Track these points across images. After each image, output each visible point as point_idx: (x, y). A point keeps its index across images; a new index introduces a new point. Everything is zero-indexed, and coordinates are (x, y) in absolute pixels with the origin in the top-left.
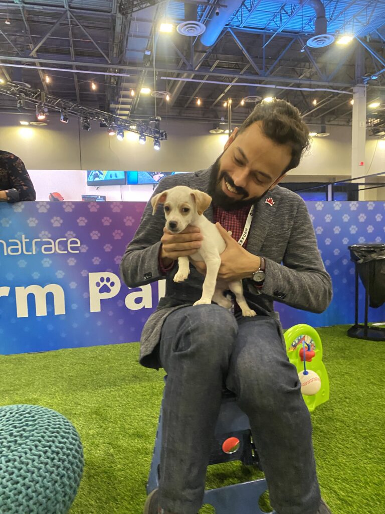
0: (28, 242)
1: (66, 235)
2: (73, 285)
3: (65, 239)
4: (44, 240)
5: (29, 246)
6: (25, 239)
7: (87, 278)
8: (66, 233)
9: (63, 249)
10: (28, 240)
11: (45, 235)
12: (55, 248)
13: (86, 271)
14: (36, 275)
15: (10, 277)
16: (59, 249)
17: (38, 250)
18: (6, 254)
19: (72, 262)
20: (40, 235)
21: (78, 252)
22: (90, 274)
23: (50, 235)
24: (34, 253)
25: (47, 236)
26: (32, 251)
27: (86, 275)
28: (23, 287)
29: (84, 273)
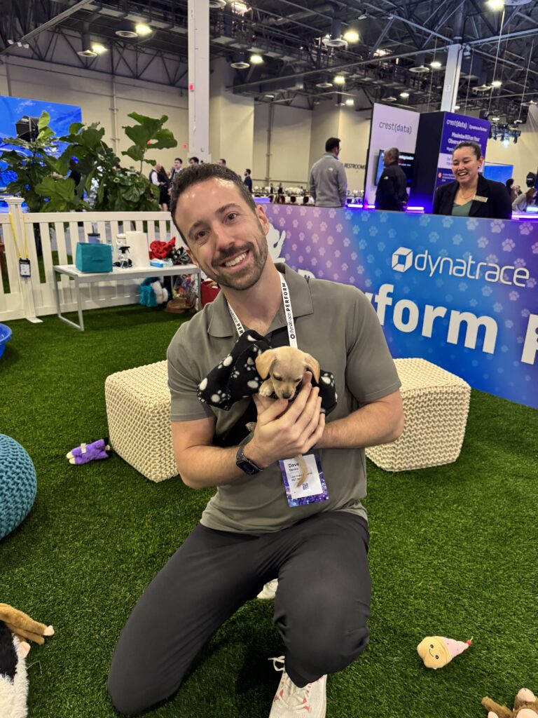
1: (515, 263)
3: (513, 268)
4: (490, 265)
7: (527, 320)
8: (516, 259)
9: (507, 278)
10: (474, 262)
12: (500, 275)
13: (528, 311)
15: (449, 298)
16: (504, 278)
17: (481, 275)
18: (450, 273)
19: (514, 296)
20: (487, 259)
22: (531, 315)
23: (497, 260)
25: (494, 260)
27: (526, 316)
29: (524, 313)
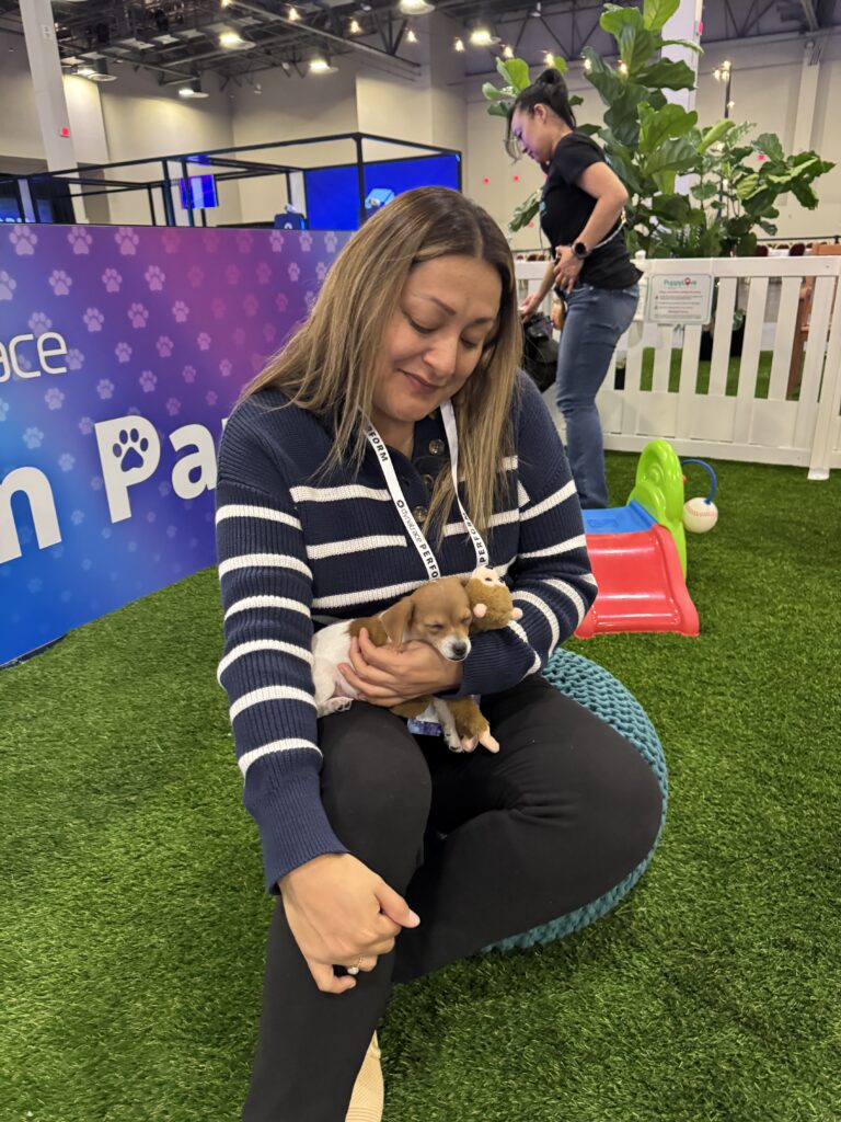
1: (30, 324)
2: (67, 462)
3: (31, 337)
7: (93, 438)
8: (30, 317)
9: (28, 365)
12: (11, 363)
13: (88, 419)
16: (20, 366)
19: (54, 399)
21: (63, 370)
22: (98, 426)
27: (90, 431)
29: (84, 424)
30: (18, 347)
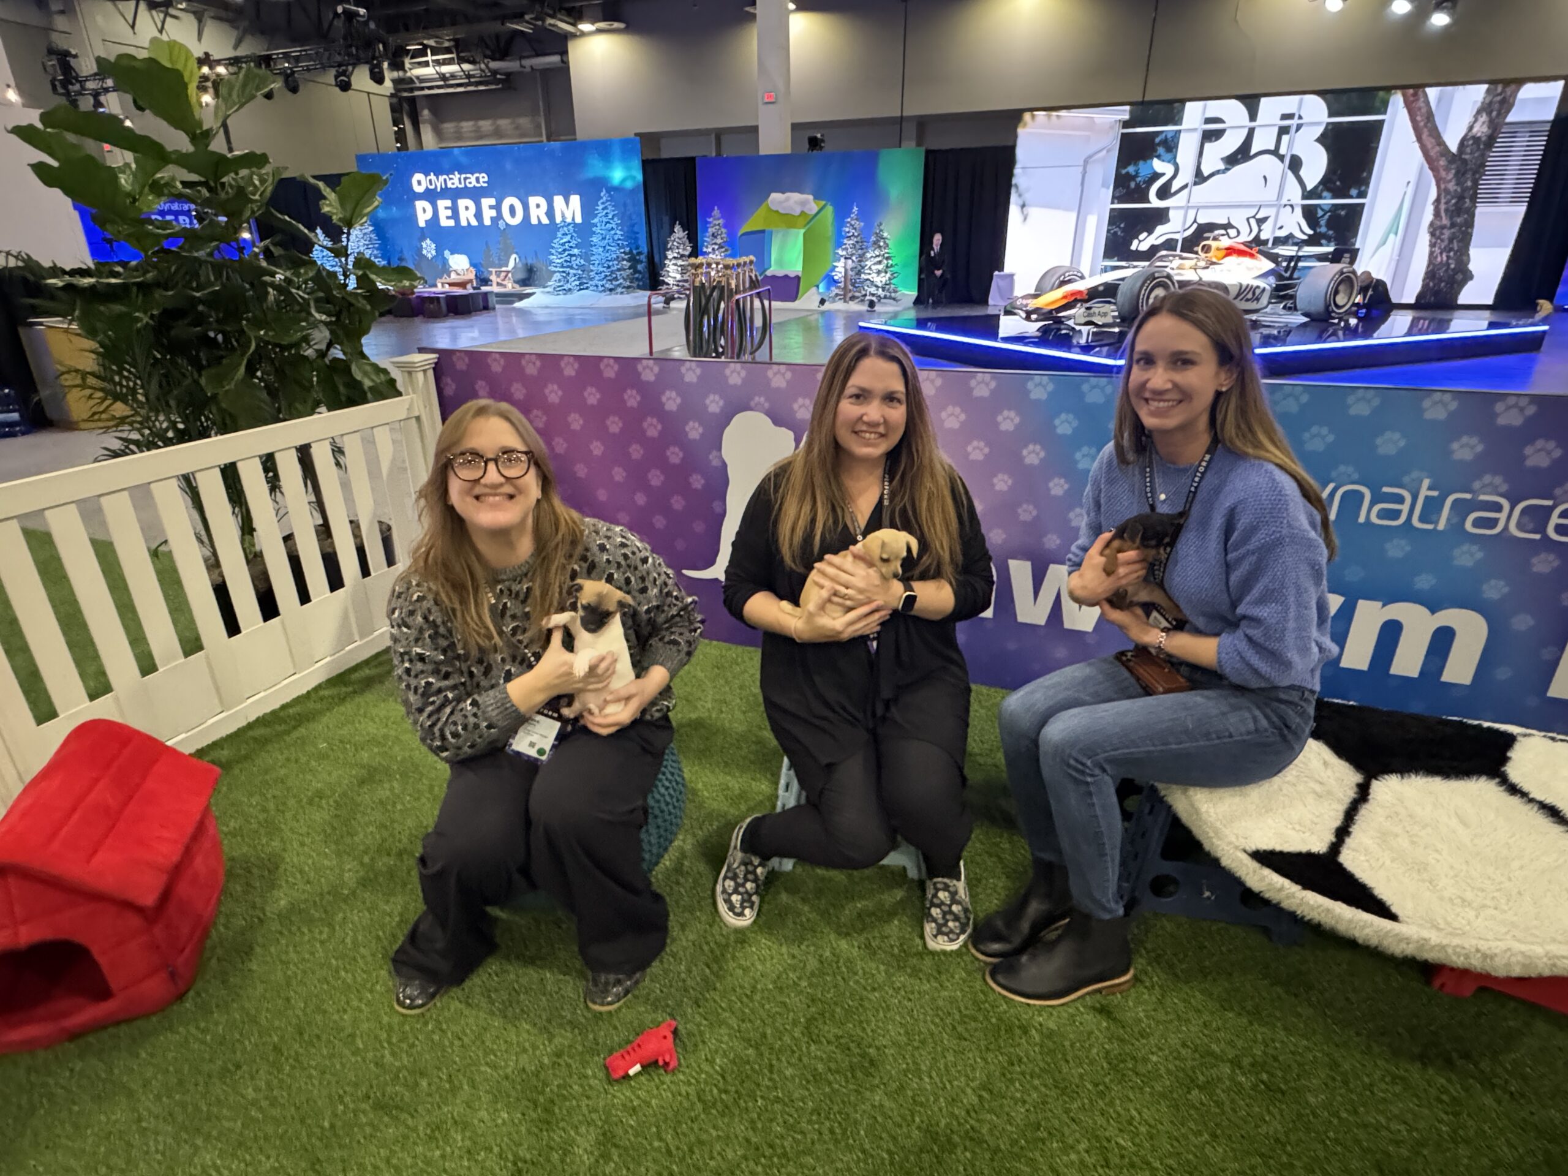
0: (1433, 498)
2: (1521, 624)
5: (1431, 509)
6: (1430, 488)
11: (1490, 484)
14: (1424, 582)
24: (1441, 526)
26: (1436, 523)
28: (1380, 604)
30: (1524, 512)
